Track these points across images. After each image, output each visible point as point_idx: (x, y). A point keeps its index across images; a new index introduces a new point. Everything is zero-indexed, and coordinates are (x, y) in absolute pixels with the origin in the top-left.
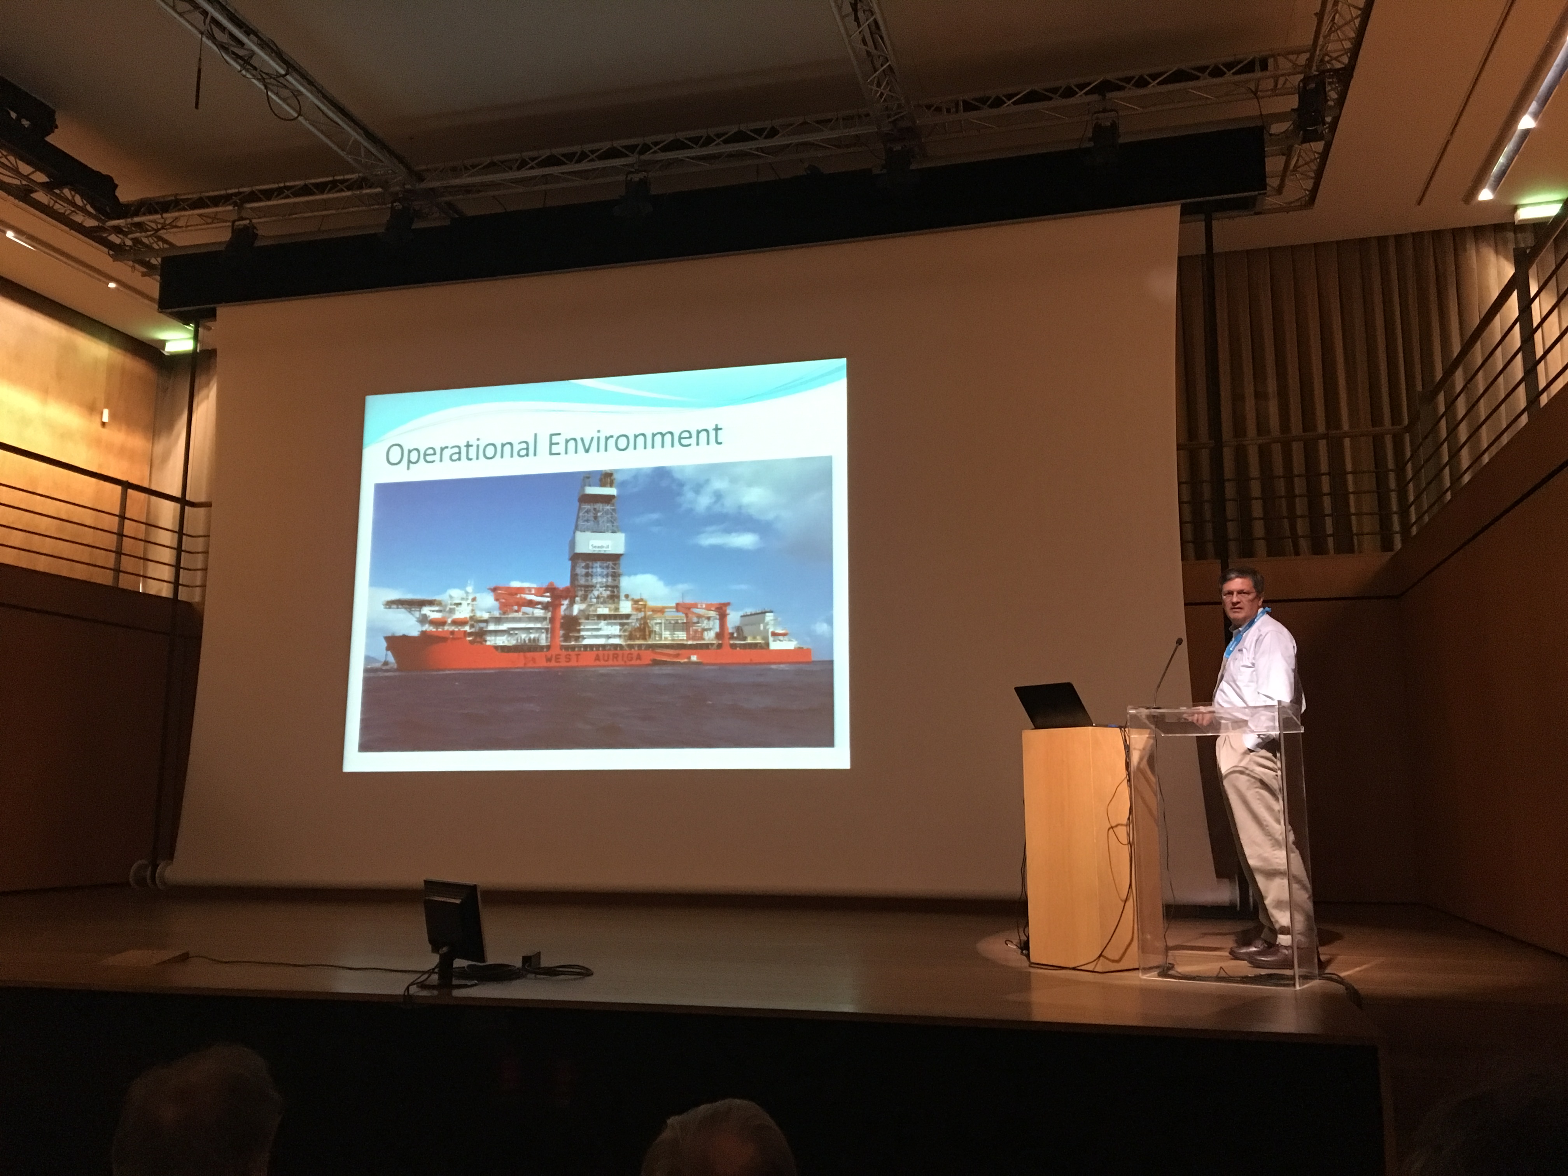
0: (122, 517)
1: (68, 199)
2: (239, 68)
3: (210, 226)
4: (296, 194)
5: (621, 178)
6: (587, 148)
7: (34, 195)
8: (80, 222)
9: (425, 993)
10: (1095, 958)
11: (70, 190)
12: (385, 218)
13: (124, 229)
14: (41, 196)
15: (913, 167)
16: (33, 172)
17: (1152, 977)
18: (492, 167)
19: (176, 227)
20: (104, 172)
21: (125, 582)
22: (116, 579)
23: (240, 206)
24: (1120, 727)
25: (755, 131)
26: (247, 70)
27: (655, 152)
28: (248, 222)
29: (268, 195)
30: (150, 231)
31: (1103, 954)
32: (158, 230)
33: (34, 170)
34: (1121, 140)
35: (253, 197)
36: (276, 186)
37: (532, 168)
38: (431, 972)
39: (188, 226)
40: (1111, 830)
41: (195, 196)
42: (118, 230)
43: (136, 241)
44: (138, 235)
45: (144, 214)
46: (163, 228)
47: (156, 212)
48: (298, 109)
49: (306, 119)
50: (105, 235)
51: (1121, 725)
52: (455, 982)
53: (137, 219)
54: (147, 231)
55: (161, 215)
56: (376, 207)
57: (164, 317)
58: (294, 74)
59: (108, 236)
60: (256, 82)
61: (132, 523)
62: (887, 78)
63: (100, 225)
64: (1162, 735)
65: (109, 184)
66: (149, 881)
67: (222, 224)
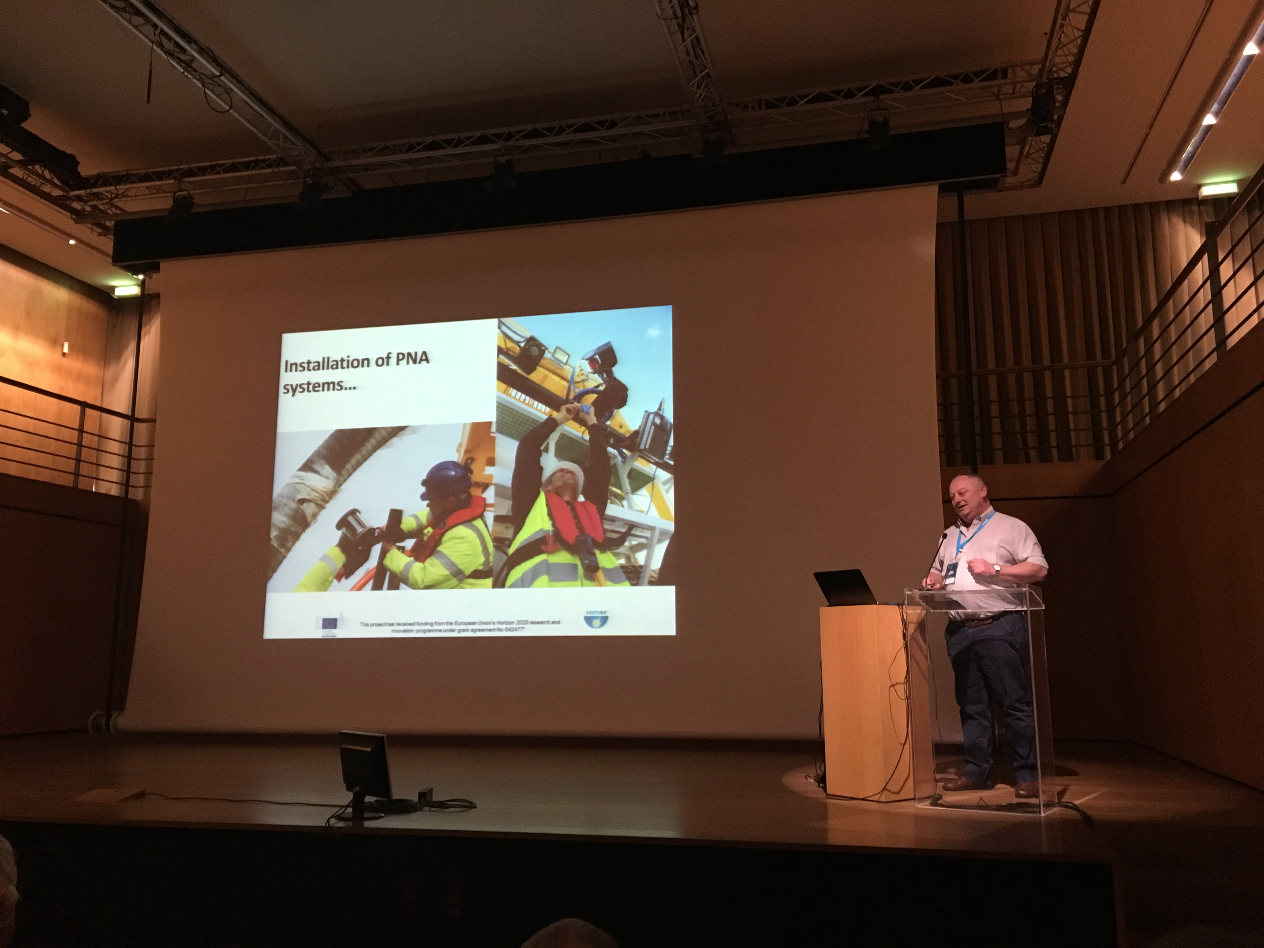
0: (81, 431)
1: (39, 174)
2: (182, 70)
3: (154, 196)
4: (226, 171)
5: (491, 159)
6: (463, 135)
7: (10, 170)
8: (48, 192)
9: (341, 824)
10: (879, 791)
11: (41, 166)
12: (299, 191)
13: (84, 198)
14: (16, 171)
15: (726, 152)
16: (10, 152)
17: (925, 806)
18: (385, 150)
19: (127, 196)
20: (69, 152)
21: (83, 484)
22: (76, 481)
23: (180, 180)
24: (899, 605)
25: (598, 123)
26: (188, 72)
27: (518, 139)
28: (186, 193)
29: (203, 171)
30: (106, 199)
31: (886, 787)
32: (112, 199)
33: (10, 150)
34: (891, 133)
35: (191, 173)
36: (209, 164)
37: (418, 151)
38: (347, 806)
39: (137, 196)
40: (892, 688)
41: (143, 172)
42: (79, 199)
43: (94, 207)
44: (95, 202)
45: (101, 186)
46: (116, 197)
47: (111, 185)
48: (230, 103)
49: (236, 111)
50: (68, 203)
51: (899, 603)
52: (366, 815)
53: (95, 190)
54: (103, 199)
55: (115, 187)
56: (291, 181)
57: (115, 268)
58: (227, 75)
59: (71, 203)
60: (195, 81)
61: (89, 435)
62: (705, 82)
63: (65, 194)
64: (932, 611)
65: (73, 162)
66: (104, 728)
67: (165, 195)
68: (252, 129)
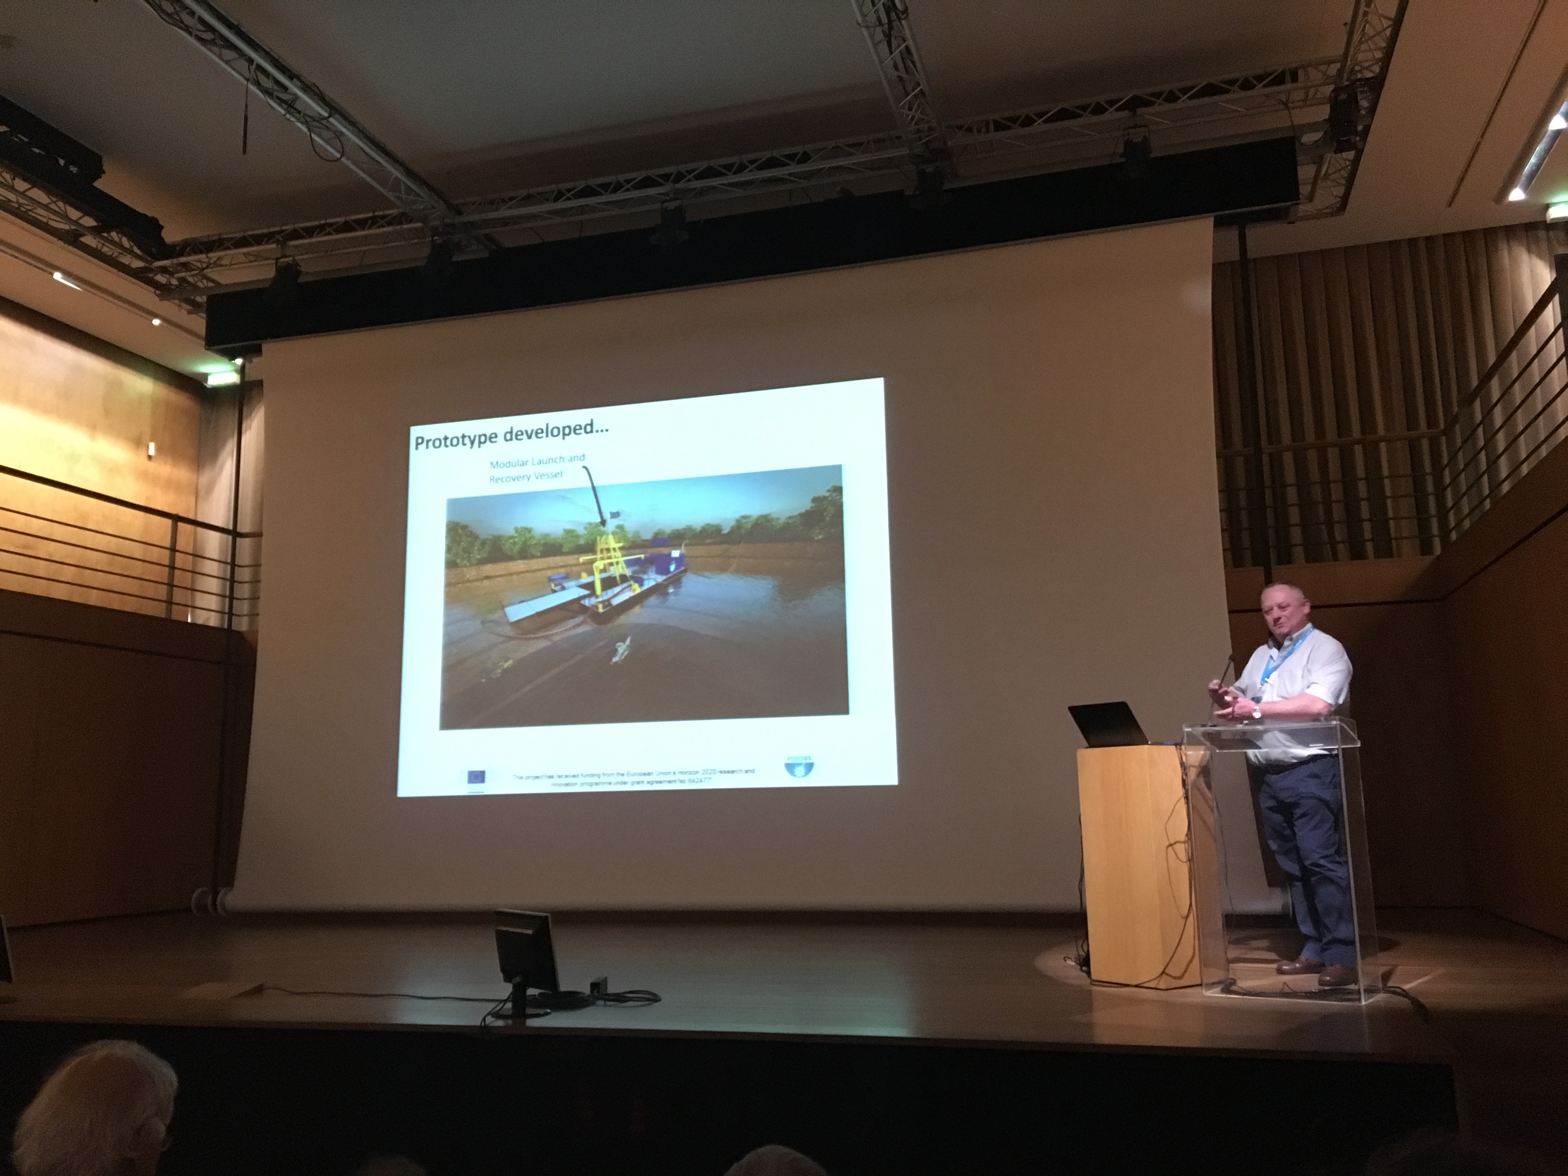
0: (173, 550)
1: (115, 242)
2: (283, 112)
3: (253, 264)
4: (337, 231)
5: (658, 206)
6: (622, 178)
7: (82, 239)
8: (127, 263)
9: (500, 1023)
10: (1157, 976)
11: (118, 233)
12: (426, 252)
13: (169, 269)
14: (89, 240)
15: (947, 186)
16: (81, 218)
17: (1214, 994)
18: (528, 199)
19: (222, 266)
20: (150, 214)
21: (177, 614)
22: (169, 611)
23: (282, 243)
24: (1176, 745)
25: (787, 156)
26: (291, 114)
27: (689, 180)
28: (291, 259)
29: (310, 232)
30: (196, 270)
31: (1166, 971)
32: (203, 269)
33: (81, 214)
34: (1152, 156)
35: (295, 235)
36: (317, 223)
37: (569, 199)
38: (505, 1001)
39: (233, 265)
40: (1170, 848)
41: (239, 235)
42: (164, 270)
43: (182, 280)
44: (183, 274)
45: (189, 255)
46: (207, 267)
47: (201, 252)
48: (342, 150)
49: (348, 159)
50: (151, 275)
51: (1176, 742)
52: (529, 1011)
53: (183, 259)
54: (192, 270)
55: (206, 254)
56: (416, 241)
57: (209, 352)
58: (337, 116)
59: (154, 276)
60: (299, 125)
61: (182, 555)
62: (918, 101)
63: (147, 266)
64: (1218, 751)
65: (155, 226)
66: (210, 908)
67: (266, 262)
68: (368, 179)
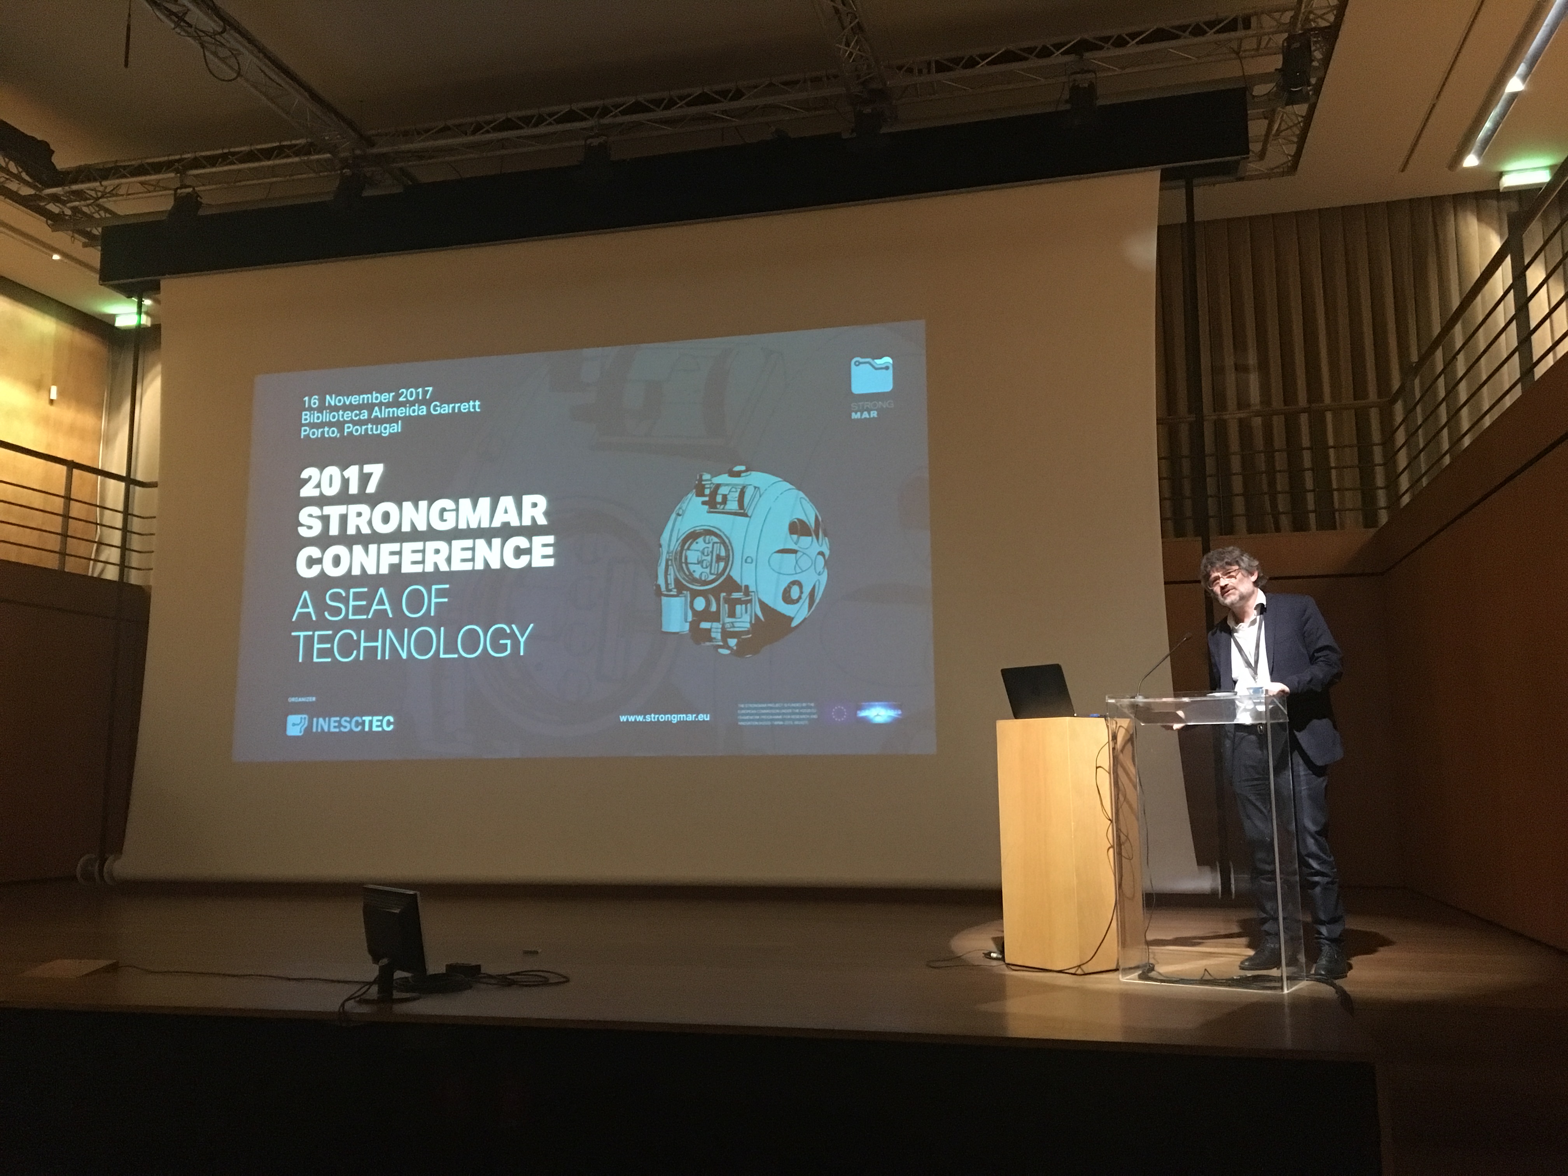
0: (68, 498)
2: (172, 25)
3: (151, 194)
4: (242, 161)
5: (580, 142)
6: (546, 110)
8: (15, 190)
12: (334, 185)
13: (62, 198)
15: (884, 130)
19: (117, 195)
20: (39, 137)
22: (63, 563)
23: (182, 173)
24: (1104, 716)
25: (719, 93)
26: (181, 28)
27: (615, 116)
28: (191, 189)
29: (212, 161)
30: (89, 199)
32: (98, 199)
34: (1101, 102)
35: (196, 163)
36: (220, 152)
37: (488, 132)
39: (129, 194)
41: (136, 163)
42: (55, 198)
43: (74, 209)
44: (77, 203)
45: (82, 182)
46: (102, 197)
47: (95, 180)
48: (236, 68)
49: (247, 80)
50: (42, 204)
51: (1104, 714)
52: (396, 995)
53: (75, 187)
54: (86, 199)
55: (100, 182)
56: (324, 173)
57: (107, 290)
58: (232, 32)
59: (46, 205)
60: (190, 40)
61: (78, 504)
62: (856, 38)
63: (37, 193)
64: (1142, 724)
65: (44, 150)
66: (96, 875)
67: (164, 192)
68: (272, 106)
